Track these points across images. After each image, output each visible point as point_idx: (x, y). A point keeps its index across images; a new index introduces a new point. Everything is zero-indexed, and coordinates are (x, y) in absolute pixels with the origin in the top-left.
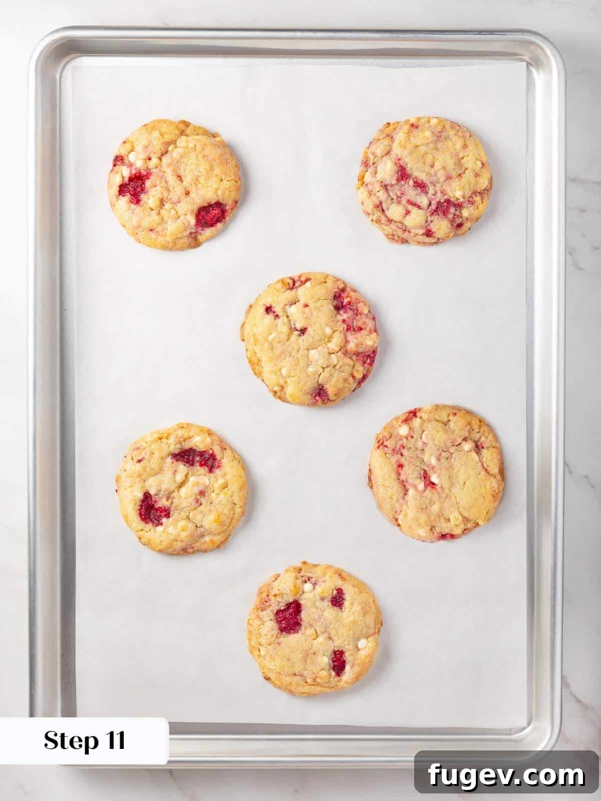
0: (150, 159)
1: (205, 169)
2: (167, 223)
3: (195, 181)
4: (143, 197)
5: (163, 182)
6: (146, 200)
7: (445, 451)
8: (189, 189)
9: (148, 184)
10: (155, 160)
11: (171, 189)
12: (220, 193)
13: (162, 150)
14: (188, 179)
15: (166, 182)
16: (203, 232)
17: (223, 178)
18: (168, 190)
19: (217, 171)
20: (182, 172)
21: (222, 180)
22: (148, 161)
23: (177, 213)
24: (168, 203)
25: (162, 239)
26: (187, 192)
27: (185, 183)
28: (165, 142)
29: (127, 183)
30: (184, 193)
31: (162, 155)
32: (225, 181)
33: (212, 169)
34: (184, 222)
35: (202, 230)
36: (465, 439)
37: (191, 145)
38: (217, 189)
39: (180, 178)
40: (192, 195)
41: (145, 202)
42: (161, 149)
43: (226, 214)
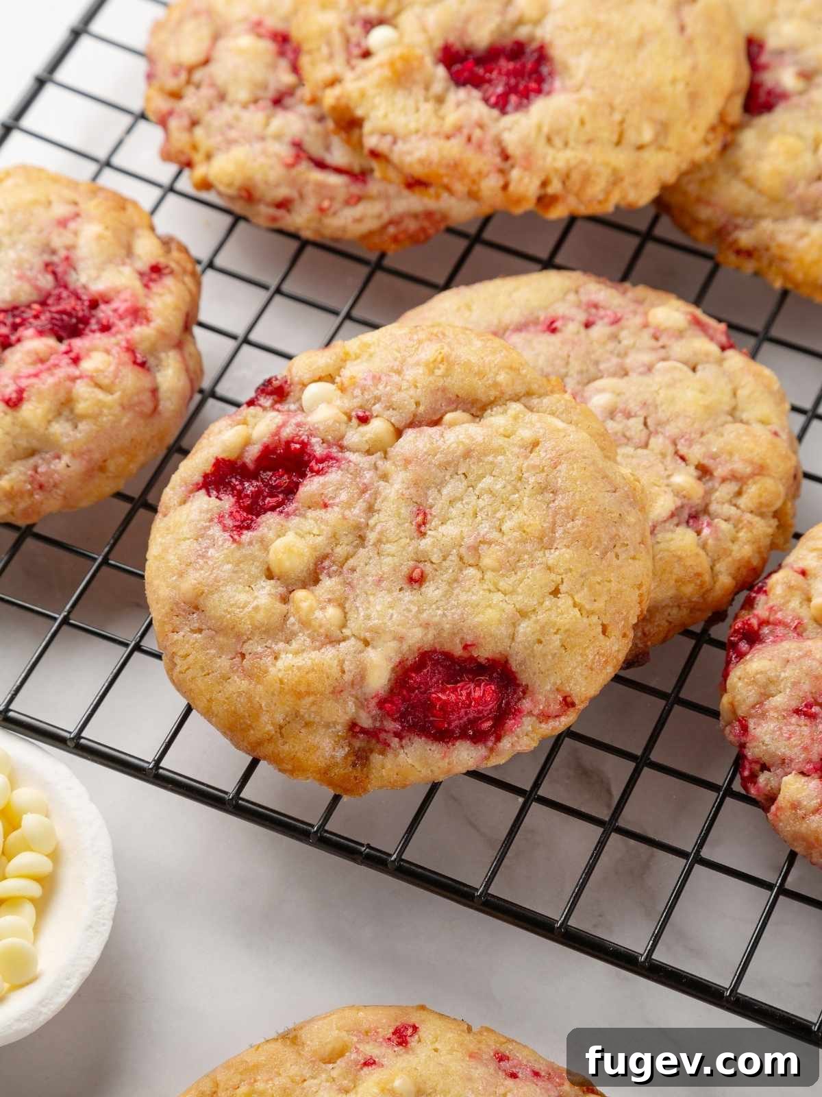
0: (364, 420)
1: (521, 528)
2: (288, 642)
3: (463, 551)
5: (361, 505)
6: (271, 536)
7: (645, 424)
8: (428, 568)
9: (311, 486)
10: (377, 429)
11: (372, 536)
12: (525, 628)
13: (421, 409)
14: (445, 532)
15: (370, 510)
16: (395, 742)
17: (563, 588)
18: (362, 538)
19: (560, 555)
20: (437, 503)
21: (556, 592)
22: (355, 421)
23: (344, 626)
24: (335, 580)
25: (244, 684)
26: (416, 575)
27: (425, 543)
29: (251, 466)
30: (405, 570)
31: (410, 425)
32: (564, 601)
33: (545, 541)
34: (347, 664)
35: (398, 735)
36: (704, 472)
38: (523, 614)
39: (422, 516)
40: (431, 590)
41: (263, 539)
42: (418, 404)
43: (510, 723)
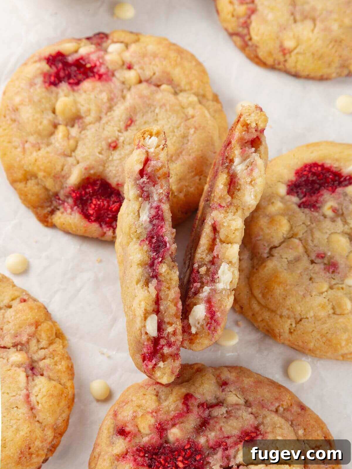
0: (130, 68)
4: (64, 86)
5: (107, 105)
6: (61, 94)
8: (121, 144)
10: (131, 75)
11: (105, 120)
13: (156, 78)
15: (110, 108)
18: (100, 118)
20: (139, 120)
22: (124, 67)
26: (114, 145)
27: (126, 134)
28: (168, 74)
30: (110, 142)
31: (147, 81)
37: (190, 111)
39: (130, 122)
40: (116, 154)
41: (57, 94)
42: (155, 75)
